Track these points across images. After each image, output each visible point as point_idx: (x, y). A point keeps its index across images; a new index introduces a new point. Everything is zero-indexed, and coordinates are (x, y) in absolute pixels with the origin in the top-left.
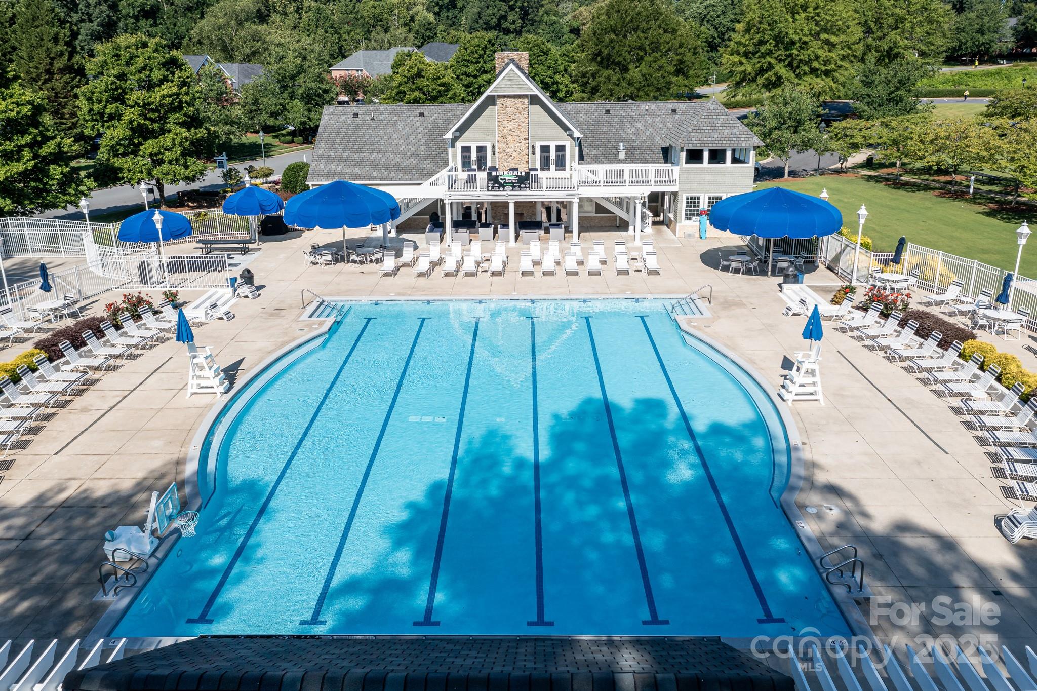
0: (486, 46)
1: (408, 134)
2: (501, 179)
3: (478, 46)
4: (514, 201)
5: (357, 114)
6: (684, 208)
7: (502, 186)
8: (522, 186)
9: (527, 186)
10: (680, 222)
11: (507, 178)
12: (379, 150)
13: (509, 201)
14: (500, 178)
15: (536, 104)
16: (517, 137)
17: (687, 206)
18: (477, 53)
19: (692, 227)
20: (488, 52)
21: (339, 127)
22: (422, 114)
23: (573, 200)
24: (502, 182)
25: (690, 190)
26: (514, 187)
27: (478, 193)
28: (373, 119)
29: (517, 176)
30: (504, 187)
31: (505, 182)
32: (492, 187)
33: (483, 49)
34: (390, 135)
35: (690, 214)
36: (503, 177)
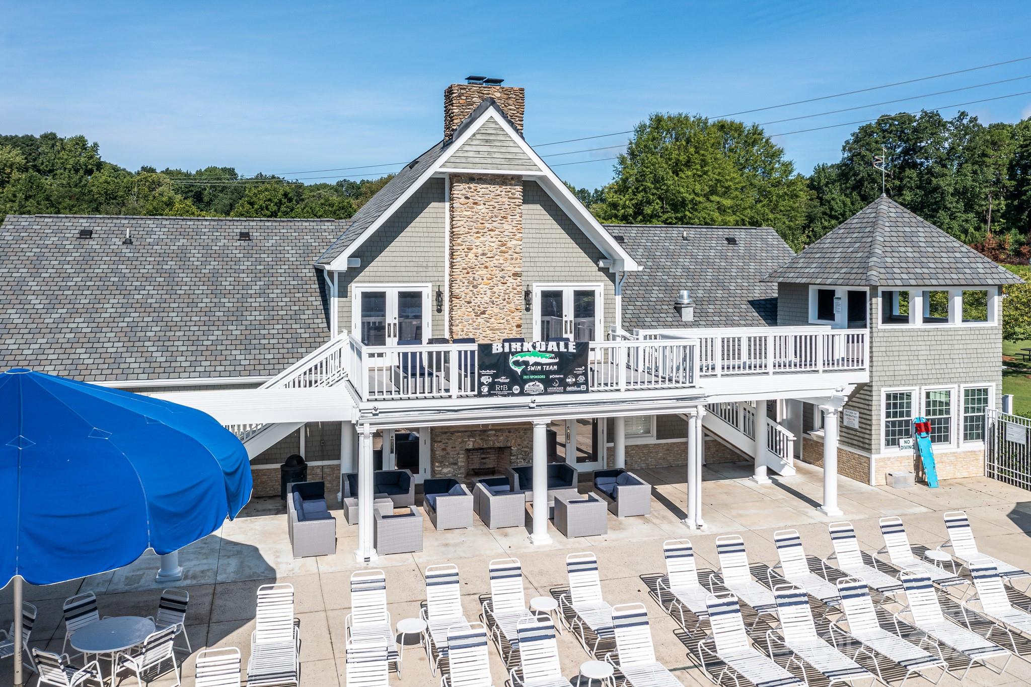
0: (280, 201)
1: (215, 273)
2: (517, 363)
3: (270, 200)
4: (548, 420)
5: (91, 232)
6: (883, 419)
7: (518, 381)
8: (570, 380)
9: (581, 379)
10: (878, 451)
11: (532, 360)
12: (144, 307)
13: (535, 420)
14: (512, 359)
15: (533, 202)
16: (496, 272)
17: (888, 415)
18: (267, 209)
19: (900, 459)
20: (283, 209)
21: (39, 257)
22: (245, 236)
23: (693, 412)
24: (519, 370)
25: (894, 379)
26: (548, 383)
27: (454, 403)
28: (128, 242)
29: (558, 354)
30: (521, 382)
31: (524, 372)
32: (492, 386)
33: (276, 204)
34: (171, 274)
35: (894, 433)
36: (518, 358)
